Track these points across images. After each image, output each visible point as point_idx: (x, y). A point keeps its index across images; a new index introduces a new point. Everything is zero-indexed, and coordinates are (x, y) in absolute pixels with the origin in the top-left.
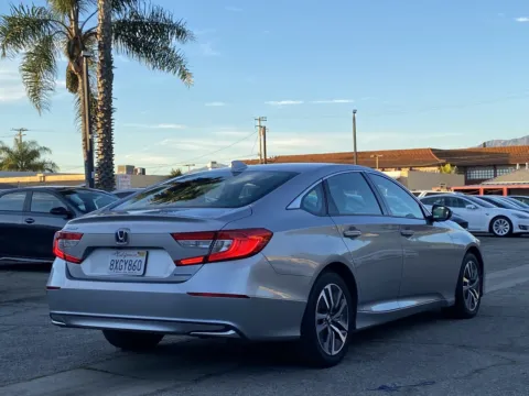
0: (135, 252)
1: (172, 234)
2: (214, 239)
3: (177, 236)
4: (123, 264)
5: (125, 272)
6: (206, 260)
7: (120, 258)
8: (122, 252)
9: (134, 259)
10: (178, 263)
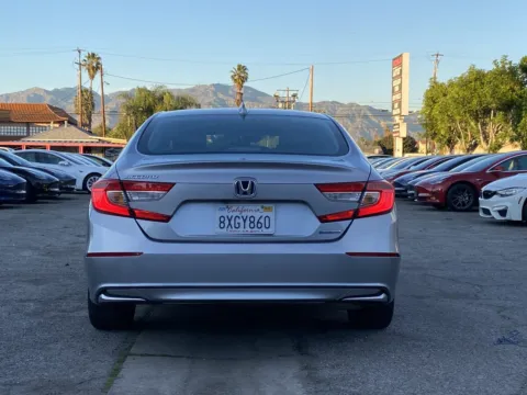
0: (259, 206)
1: (316, 185)
2: (364, 190)
3: (322, 187)
4: (241, 221)
5: (244, 230)
6: (356, 215)
7: (235, 214)
8: (234, 207)
9: (257, 215)
10: (323, 219)
